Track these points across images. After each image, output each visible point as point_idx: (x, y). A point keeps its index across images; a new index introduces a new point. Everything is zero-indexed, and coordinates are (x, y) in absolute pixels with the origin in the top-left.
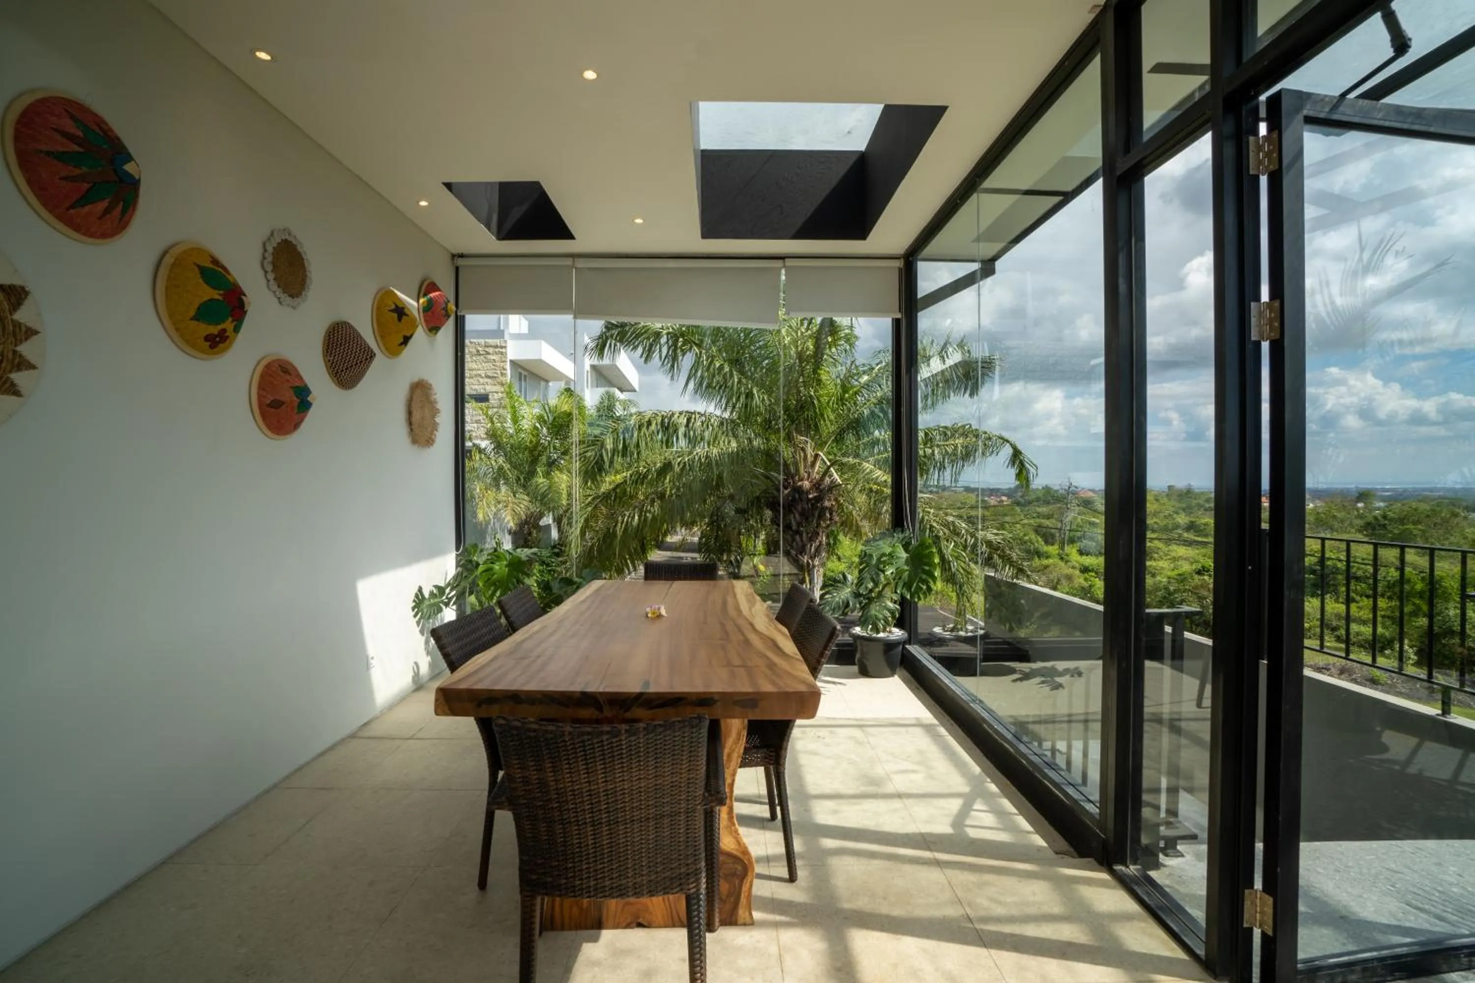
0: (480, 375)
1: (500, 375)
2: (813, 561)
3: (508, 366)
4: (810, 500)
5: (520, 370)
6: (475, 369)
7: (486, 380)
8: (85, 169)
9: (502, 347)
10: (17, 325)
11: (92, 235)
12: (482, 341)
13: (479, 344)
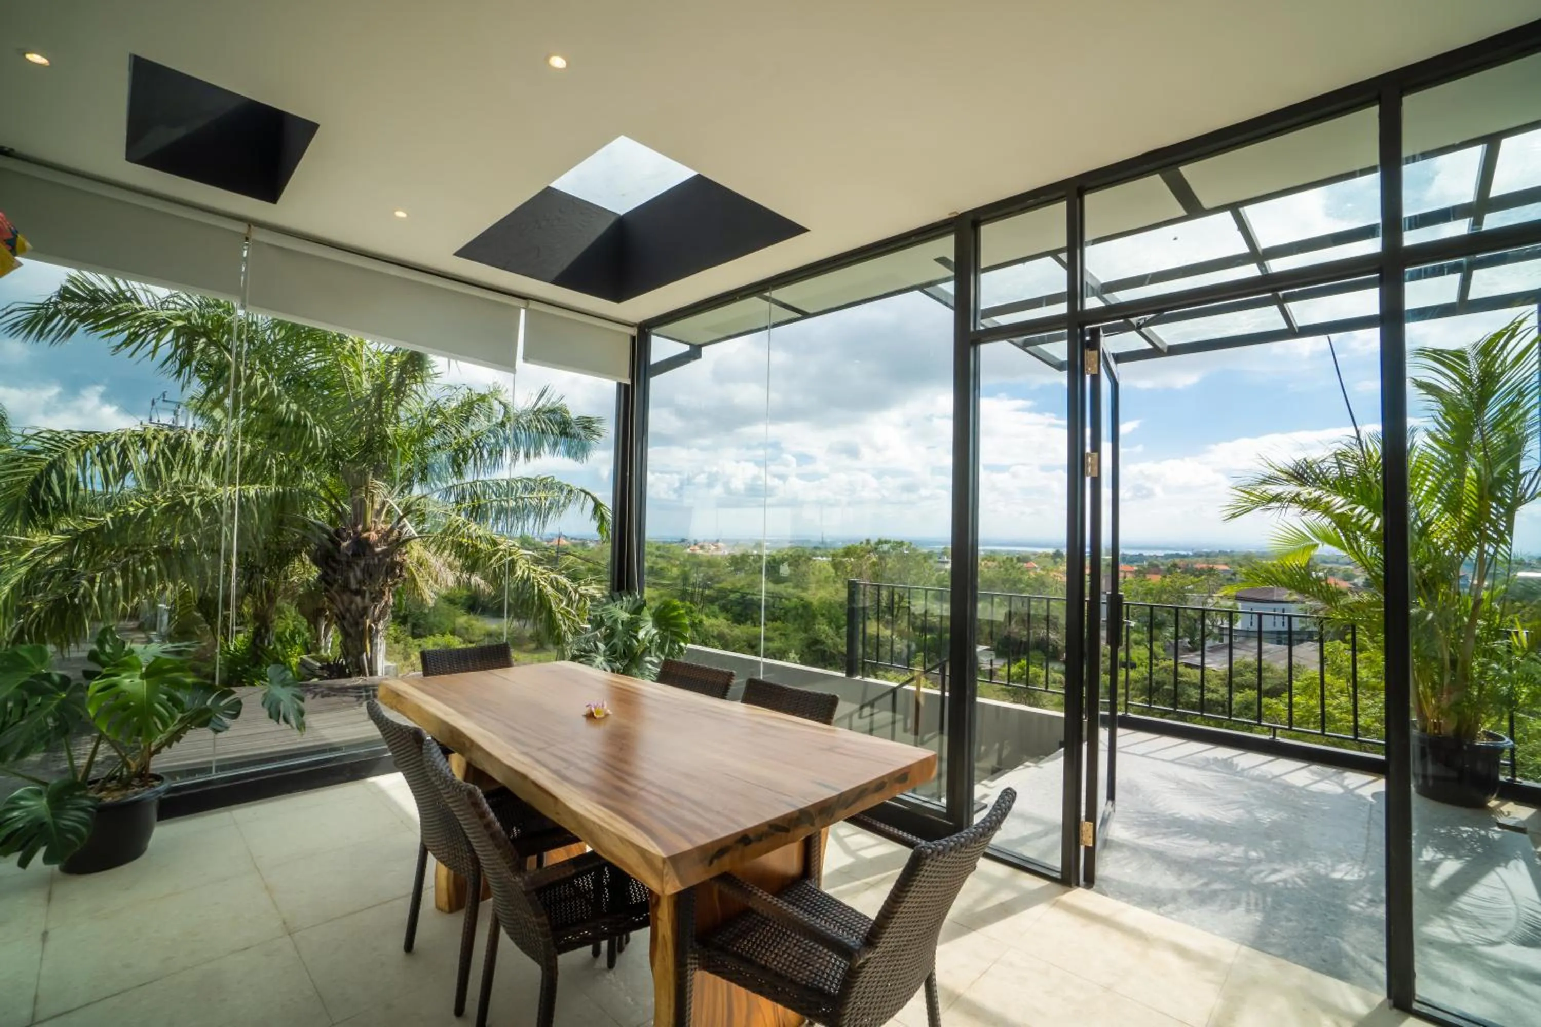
2: (376, 625)
4: (377, 554)
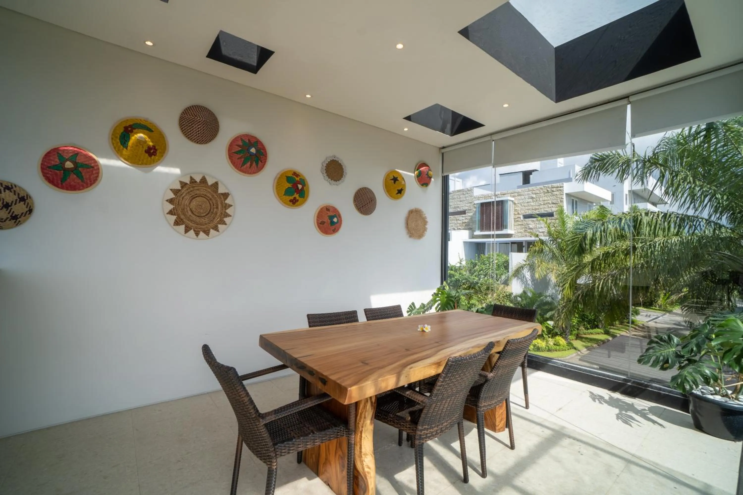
0: (549, 203)
1: (559, 202)
3: (564, 197)
5: (573, 198)
6: (547, 200)
7: (552, 205)
8: (242, 154)
9: (561, 187)
10: (226, 204)
11: (250, 173)
12: (550, 185)
13: (548, 187)
